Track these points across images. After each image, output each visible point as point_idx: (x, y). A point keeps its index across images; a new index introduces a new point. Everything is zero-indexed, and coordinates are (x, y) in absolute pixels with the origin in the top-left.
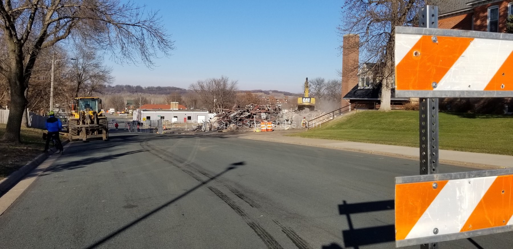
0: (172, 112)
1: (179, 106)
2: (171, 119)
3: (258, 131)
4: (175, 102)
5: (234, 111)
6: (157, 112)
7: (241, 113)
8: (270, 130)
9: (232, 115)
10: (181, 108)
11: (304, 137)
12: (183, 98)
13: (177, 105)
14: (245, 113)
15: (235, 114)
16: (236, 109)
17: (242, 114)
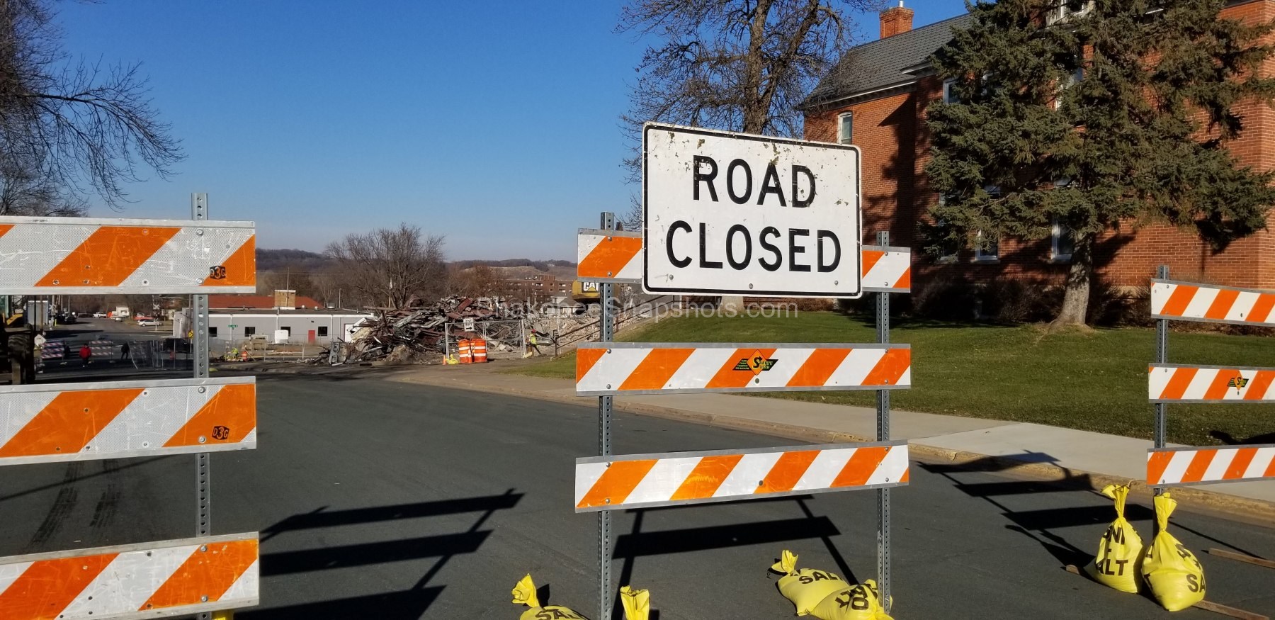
0: (275, 316)
1: (296, 299)
2: (272, 335)
3: (454, 363)
4: (286, 291)
5: (407, 313)
6: (235, 316)
7: (424, 317)
8: (480, 361)
9: (400, 323)
10: (303, 306)
11: (531, 375)
12: (317, 279)
13: (293, 297)
14: (435, 317)
15: (408, 321)
16: (413, 308)
17: (427, 320)
